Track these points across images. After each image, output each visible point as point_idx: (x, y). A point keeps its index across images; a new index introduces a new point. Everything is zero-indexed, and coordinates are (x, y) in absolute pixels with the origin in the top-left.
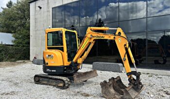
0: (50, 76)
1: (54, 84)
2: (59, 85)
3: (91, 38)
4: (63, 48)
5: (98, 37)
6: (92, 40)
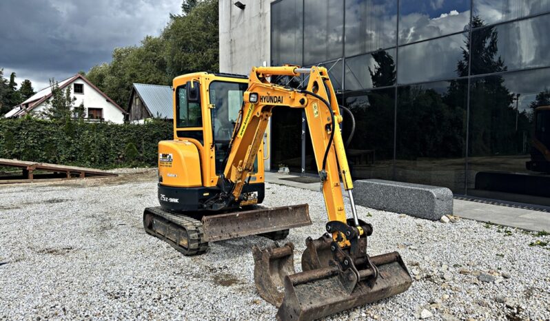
0: (169, 216)
1: (173, 237)
2: (181, 243)
3: (256, 104)
4: (201, 132)
5: (271, 99)
6: (259, 109)
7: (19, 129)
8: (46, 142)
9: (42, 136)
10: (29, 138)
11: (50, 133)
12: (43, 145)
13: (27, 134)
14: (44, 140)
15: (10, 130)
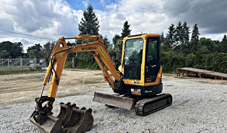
7: (212, 58)
8: (223, 63)
9: (221, 61)
10: (216, 61)
11: (225, 59)
12: (222, 64)
13: (215, 60)
14: (223, 62)
15: (209, 58)
